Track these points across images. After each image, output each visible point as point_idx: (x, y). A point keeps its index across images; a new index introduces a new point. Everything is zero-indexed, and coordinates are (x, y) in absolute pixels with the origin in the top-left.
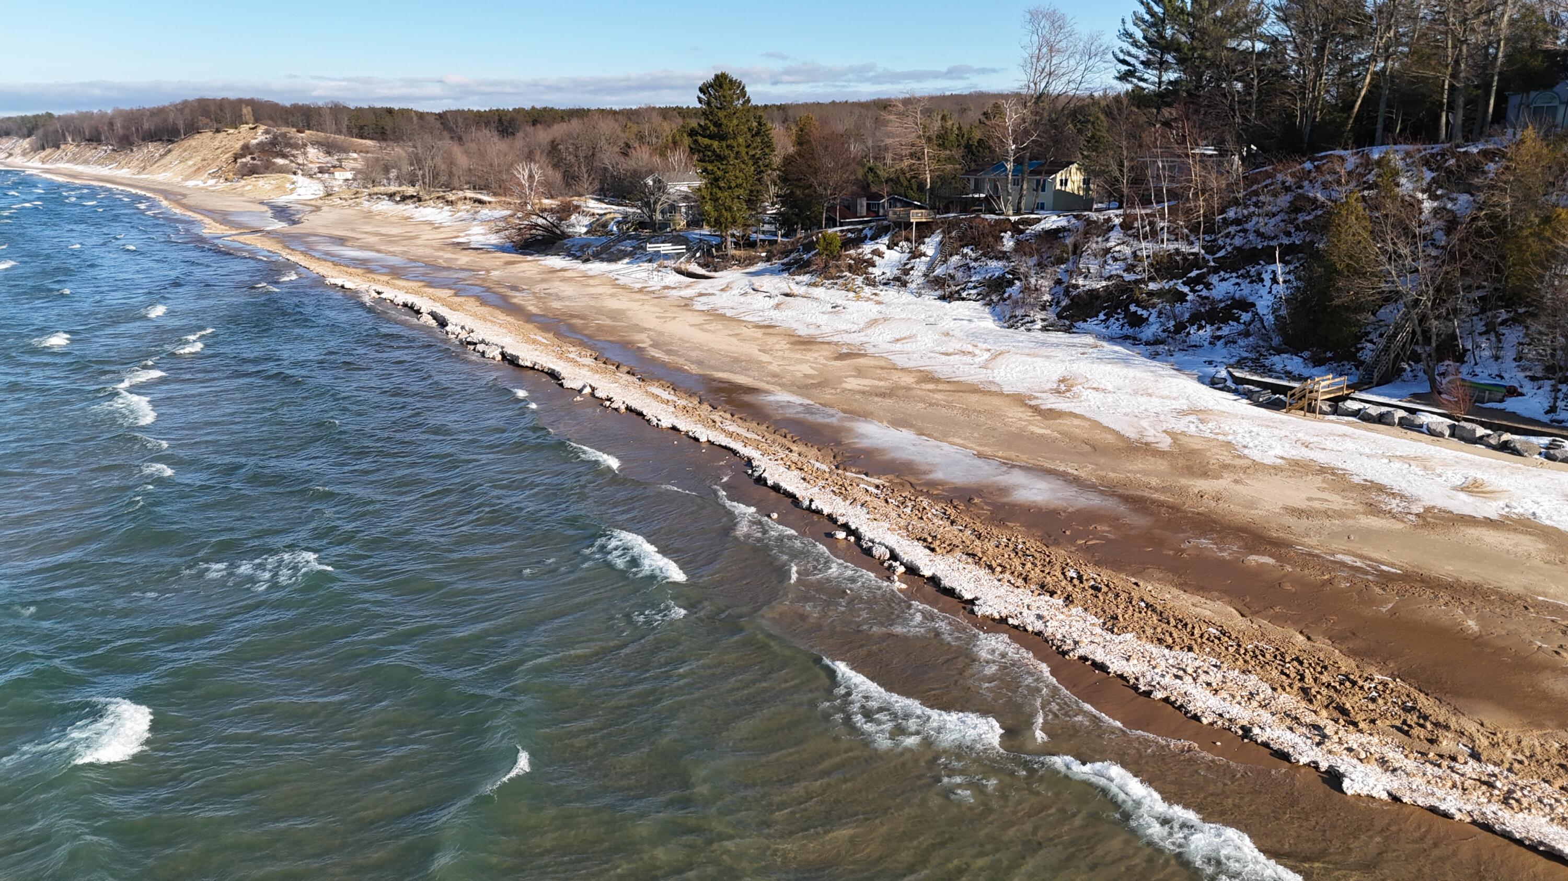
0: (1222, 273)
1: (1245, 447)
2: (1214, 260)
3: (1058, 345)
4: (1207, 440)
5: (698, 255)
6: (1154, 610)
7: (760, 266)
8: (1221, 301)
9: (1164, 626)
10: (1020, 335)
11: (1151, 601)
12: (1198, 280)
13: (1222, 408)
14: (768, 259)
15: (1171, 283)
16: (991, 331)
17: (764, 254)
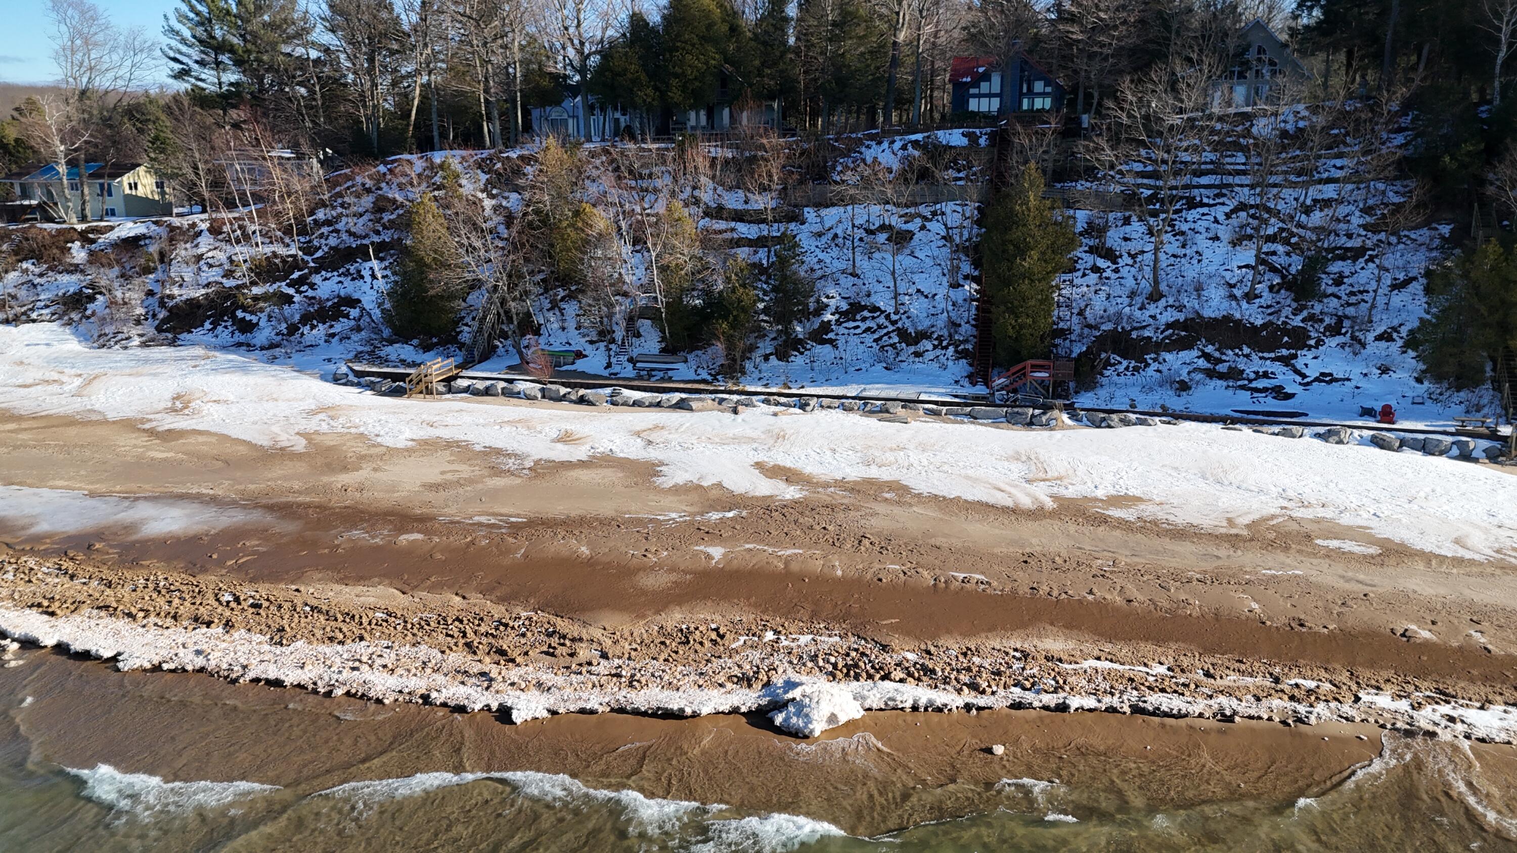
0: (323, 273)
1: (377, 435)
2: (313, 261)
3: (164, 361)
4: (341, 435)
6: (320, 611)
8: (328, 300)
9: (333, 623)
10: (116, 354)
11: (315, 603)
12: (302, 281)
13: (349, 403)
15: (275, 286)
16: (78, 354)
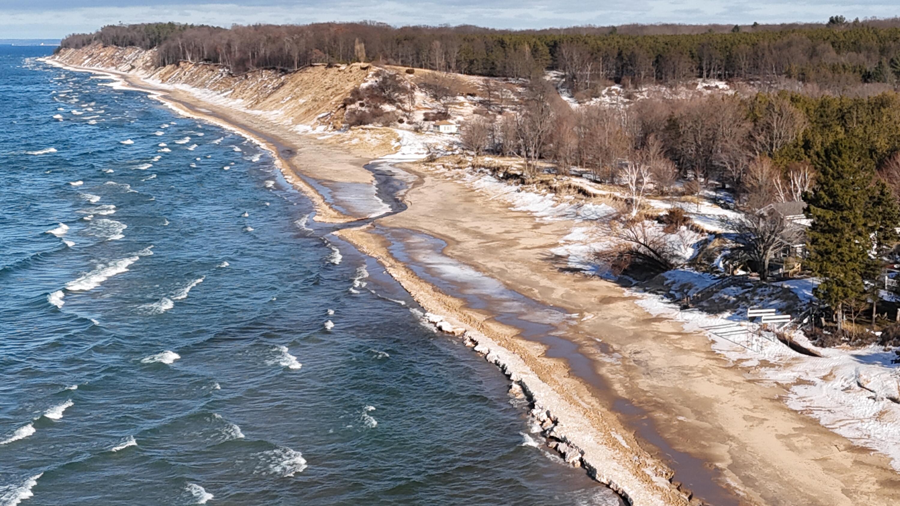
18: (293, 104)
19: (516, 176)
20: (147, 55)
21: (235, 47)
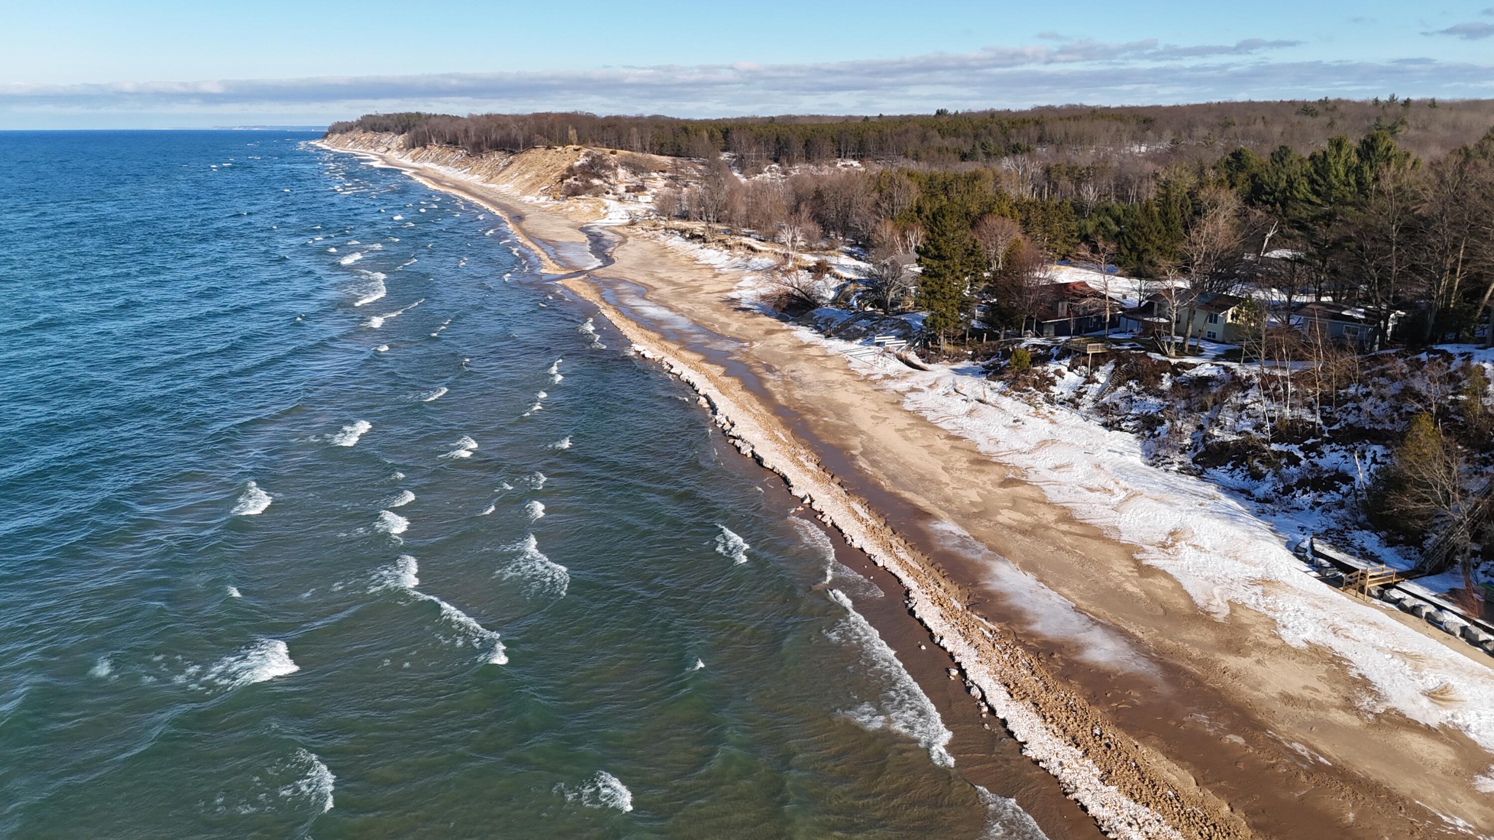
0: (1334, 445)
1: (1285, 626)
2: (1329, 432)
3: (1184, 492)
4: (1258, 615)
5: (917, 344)
6: (1139, 770)
7: (966, 364)
8: (1327, 471)
9: (1141, 784)
10: (1158, 475)
11: (1139, 761)
12: (1313, 448)
13: (1289, 581)
14: (973, 359)
15: (1290, 447)
16: (1136, 467)
17: (970, 353)
18: (520, 179)
19: (699, 237)
20: (400, 139)
21: (472, 132)
